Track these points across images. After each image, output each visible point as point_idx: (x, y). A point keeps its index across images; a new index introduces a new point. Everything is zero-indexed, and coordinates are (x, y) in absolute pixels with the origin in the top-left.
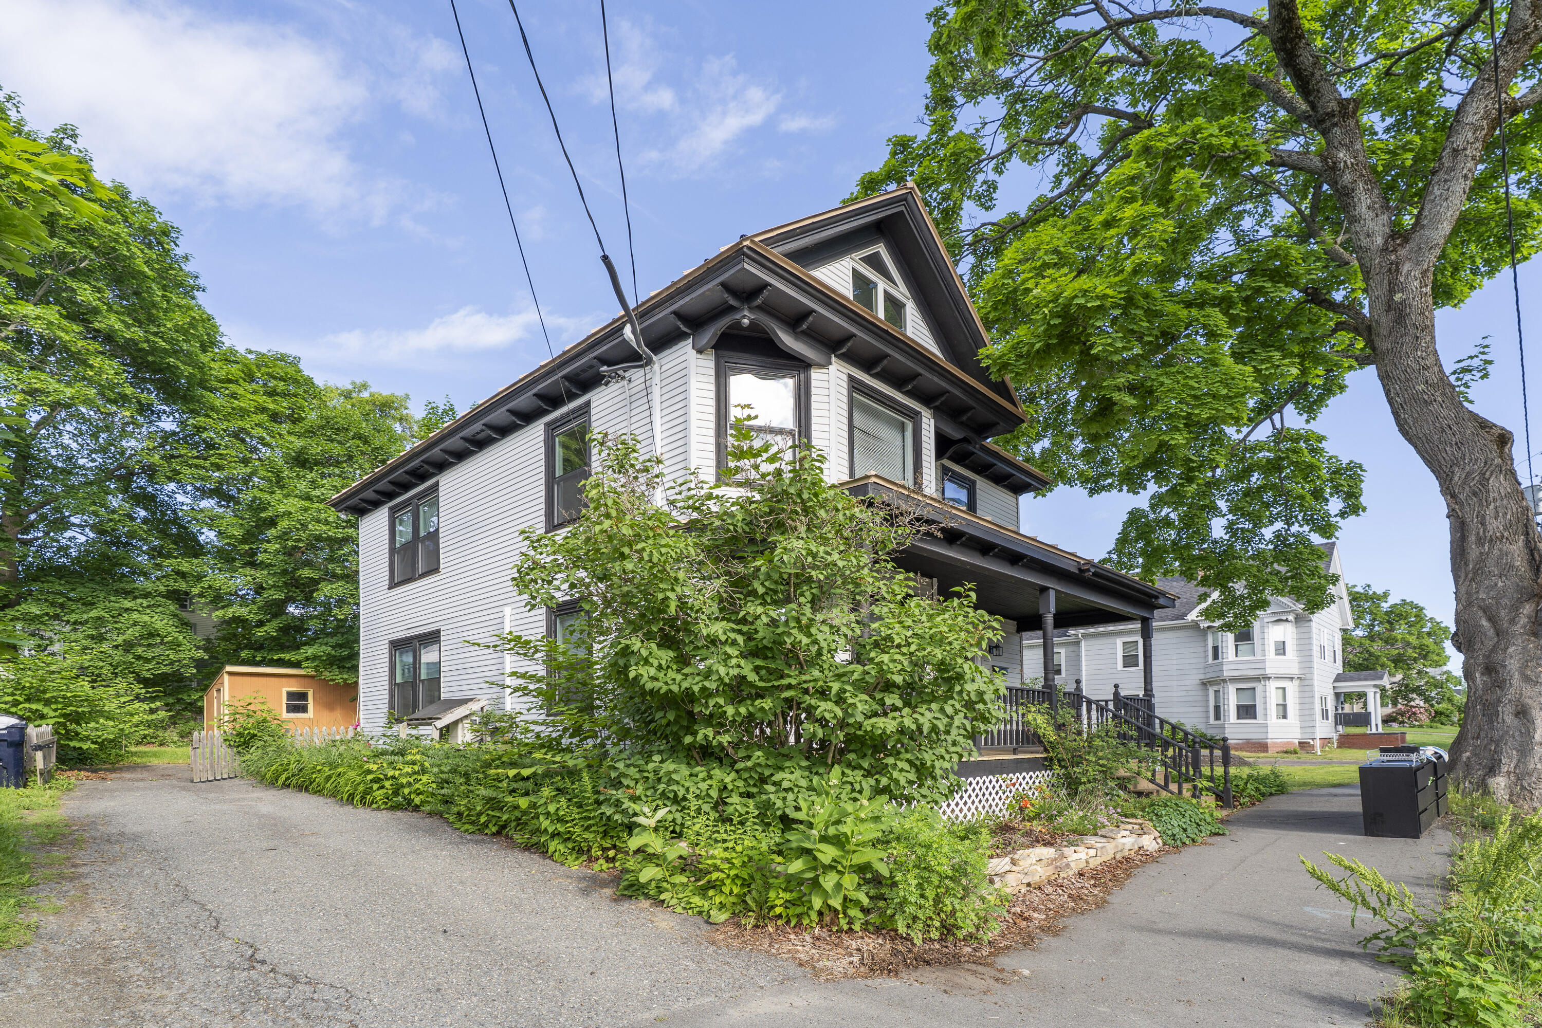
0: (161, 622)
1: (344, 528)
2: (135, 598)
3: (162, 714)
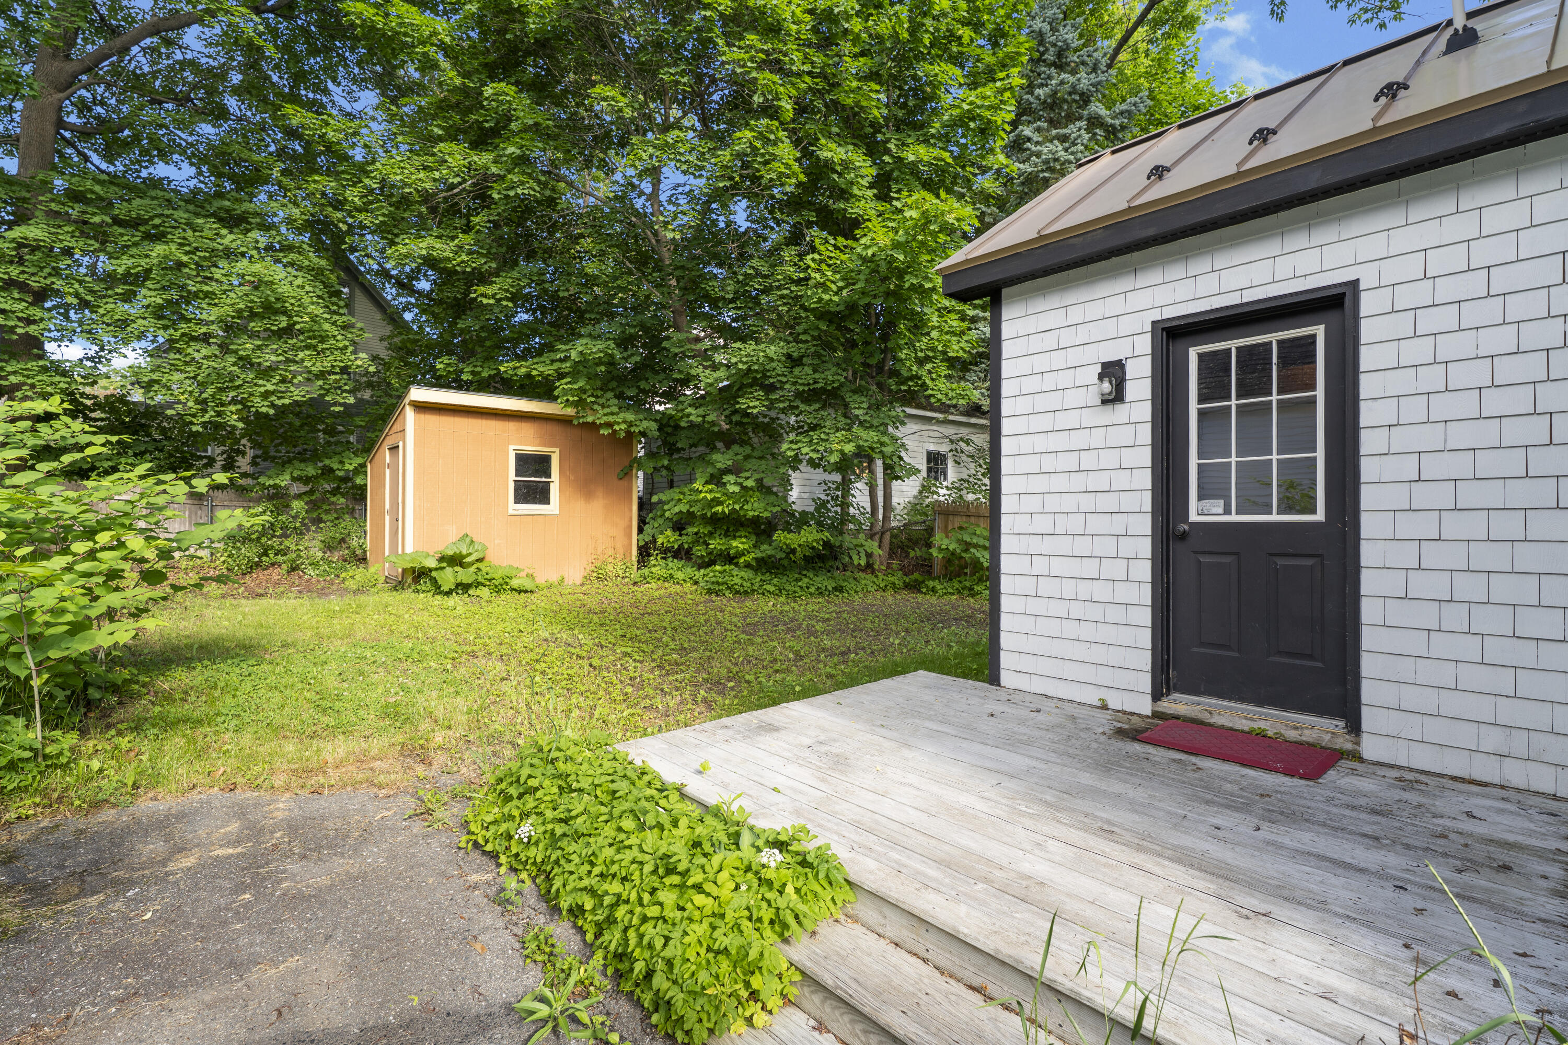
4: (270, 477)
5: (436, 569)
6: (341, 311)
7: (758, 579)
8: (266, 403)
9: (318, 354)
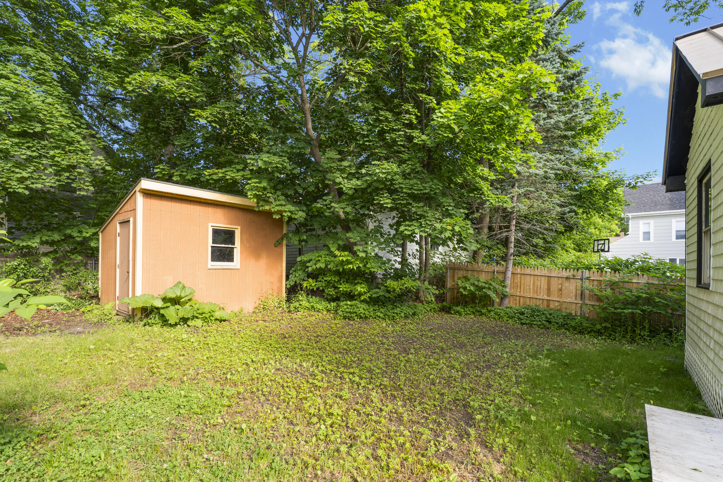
4: (23, 240)
5: (163, 308)
6: (82, 126)
7: (372, 309)
8: (22, 186)
9: (66, 153)
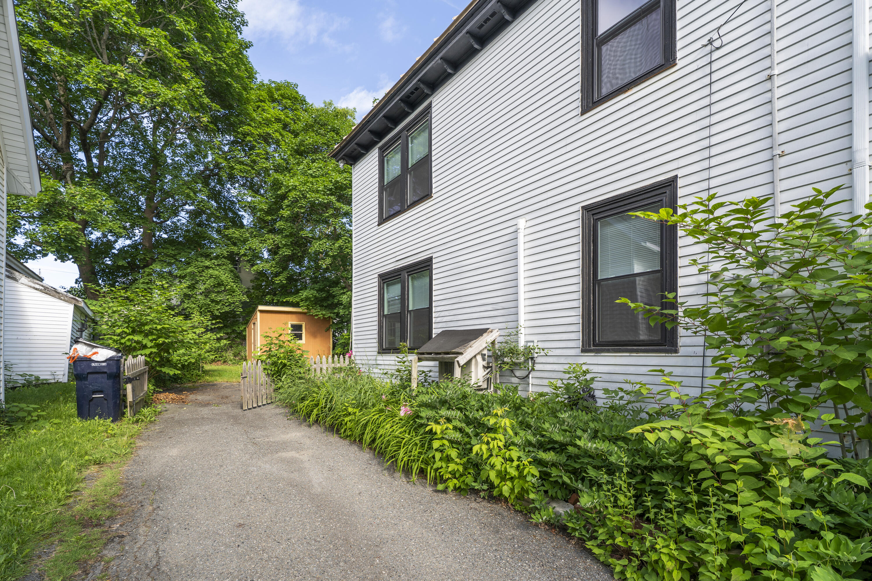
0: (225, 276)
1: (328, 195)
2: (211, 259)
3: (224, 342)
